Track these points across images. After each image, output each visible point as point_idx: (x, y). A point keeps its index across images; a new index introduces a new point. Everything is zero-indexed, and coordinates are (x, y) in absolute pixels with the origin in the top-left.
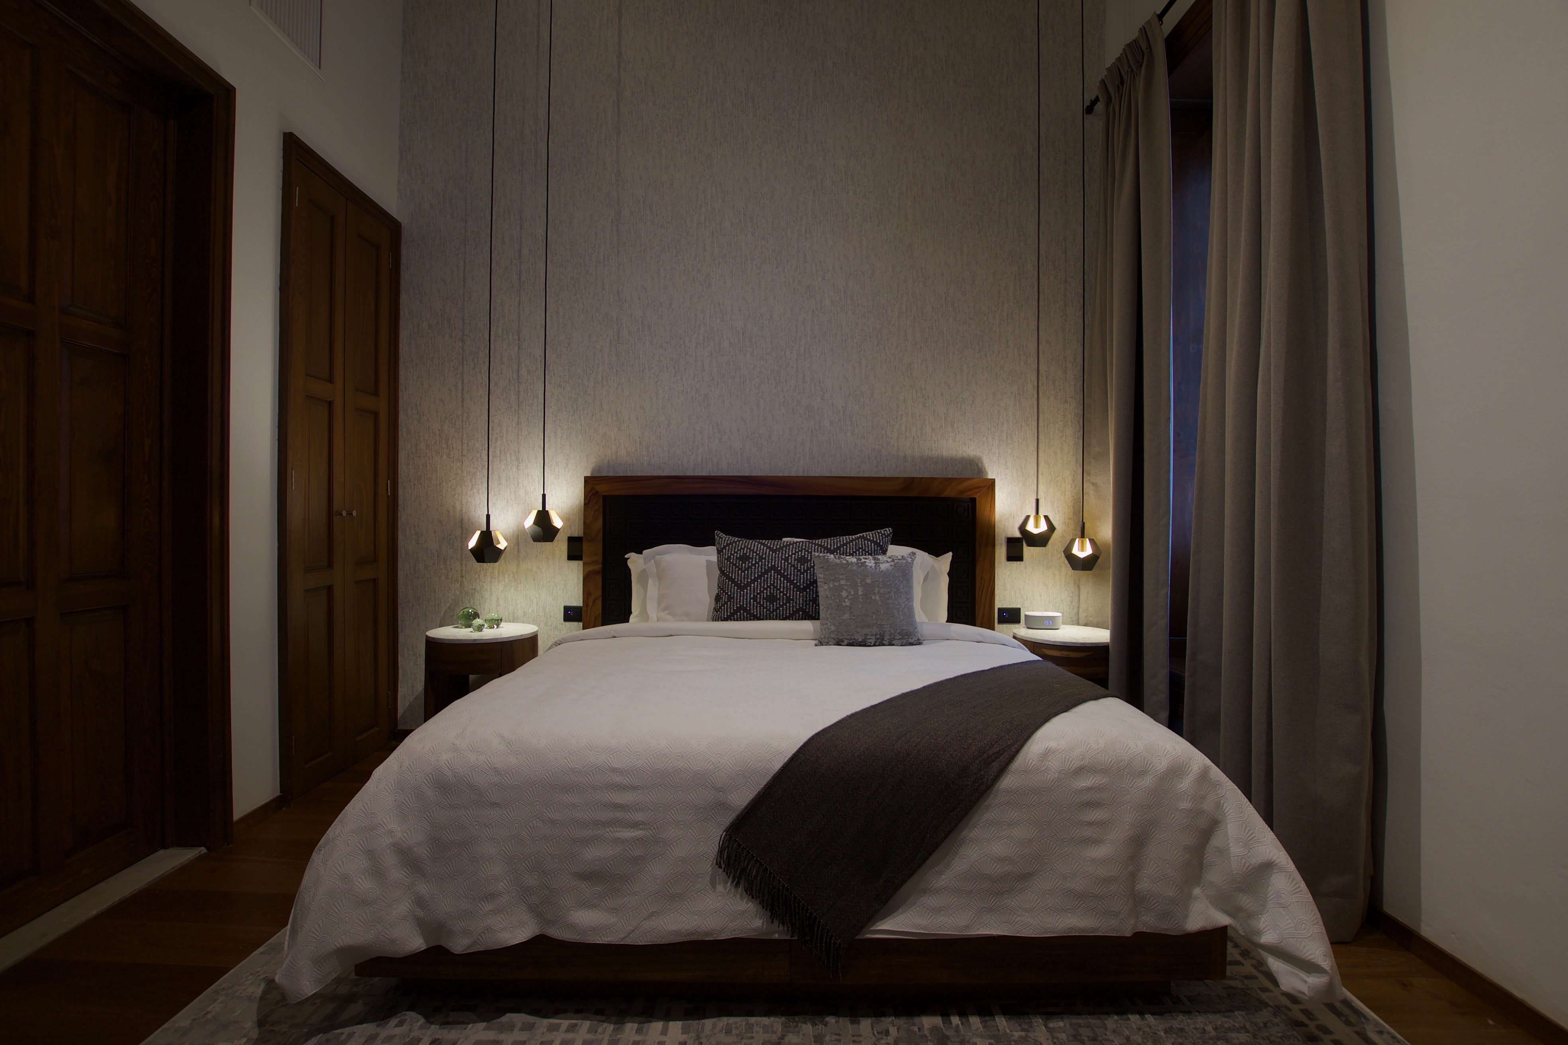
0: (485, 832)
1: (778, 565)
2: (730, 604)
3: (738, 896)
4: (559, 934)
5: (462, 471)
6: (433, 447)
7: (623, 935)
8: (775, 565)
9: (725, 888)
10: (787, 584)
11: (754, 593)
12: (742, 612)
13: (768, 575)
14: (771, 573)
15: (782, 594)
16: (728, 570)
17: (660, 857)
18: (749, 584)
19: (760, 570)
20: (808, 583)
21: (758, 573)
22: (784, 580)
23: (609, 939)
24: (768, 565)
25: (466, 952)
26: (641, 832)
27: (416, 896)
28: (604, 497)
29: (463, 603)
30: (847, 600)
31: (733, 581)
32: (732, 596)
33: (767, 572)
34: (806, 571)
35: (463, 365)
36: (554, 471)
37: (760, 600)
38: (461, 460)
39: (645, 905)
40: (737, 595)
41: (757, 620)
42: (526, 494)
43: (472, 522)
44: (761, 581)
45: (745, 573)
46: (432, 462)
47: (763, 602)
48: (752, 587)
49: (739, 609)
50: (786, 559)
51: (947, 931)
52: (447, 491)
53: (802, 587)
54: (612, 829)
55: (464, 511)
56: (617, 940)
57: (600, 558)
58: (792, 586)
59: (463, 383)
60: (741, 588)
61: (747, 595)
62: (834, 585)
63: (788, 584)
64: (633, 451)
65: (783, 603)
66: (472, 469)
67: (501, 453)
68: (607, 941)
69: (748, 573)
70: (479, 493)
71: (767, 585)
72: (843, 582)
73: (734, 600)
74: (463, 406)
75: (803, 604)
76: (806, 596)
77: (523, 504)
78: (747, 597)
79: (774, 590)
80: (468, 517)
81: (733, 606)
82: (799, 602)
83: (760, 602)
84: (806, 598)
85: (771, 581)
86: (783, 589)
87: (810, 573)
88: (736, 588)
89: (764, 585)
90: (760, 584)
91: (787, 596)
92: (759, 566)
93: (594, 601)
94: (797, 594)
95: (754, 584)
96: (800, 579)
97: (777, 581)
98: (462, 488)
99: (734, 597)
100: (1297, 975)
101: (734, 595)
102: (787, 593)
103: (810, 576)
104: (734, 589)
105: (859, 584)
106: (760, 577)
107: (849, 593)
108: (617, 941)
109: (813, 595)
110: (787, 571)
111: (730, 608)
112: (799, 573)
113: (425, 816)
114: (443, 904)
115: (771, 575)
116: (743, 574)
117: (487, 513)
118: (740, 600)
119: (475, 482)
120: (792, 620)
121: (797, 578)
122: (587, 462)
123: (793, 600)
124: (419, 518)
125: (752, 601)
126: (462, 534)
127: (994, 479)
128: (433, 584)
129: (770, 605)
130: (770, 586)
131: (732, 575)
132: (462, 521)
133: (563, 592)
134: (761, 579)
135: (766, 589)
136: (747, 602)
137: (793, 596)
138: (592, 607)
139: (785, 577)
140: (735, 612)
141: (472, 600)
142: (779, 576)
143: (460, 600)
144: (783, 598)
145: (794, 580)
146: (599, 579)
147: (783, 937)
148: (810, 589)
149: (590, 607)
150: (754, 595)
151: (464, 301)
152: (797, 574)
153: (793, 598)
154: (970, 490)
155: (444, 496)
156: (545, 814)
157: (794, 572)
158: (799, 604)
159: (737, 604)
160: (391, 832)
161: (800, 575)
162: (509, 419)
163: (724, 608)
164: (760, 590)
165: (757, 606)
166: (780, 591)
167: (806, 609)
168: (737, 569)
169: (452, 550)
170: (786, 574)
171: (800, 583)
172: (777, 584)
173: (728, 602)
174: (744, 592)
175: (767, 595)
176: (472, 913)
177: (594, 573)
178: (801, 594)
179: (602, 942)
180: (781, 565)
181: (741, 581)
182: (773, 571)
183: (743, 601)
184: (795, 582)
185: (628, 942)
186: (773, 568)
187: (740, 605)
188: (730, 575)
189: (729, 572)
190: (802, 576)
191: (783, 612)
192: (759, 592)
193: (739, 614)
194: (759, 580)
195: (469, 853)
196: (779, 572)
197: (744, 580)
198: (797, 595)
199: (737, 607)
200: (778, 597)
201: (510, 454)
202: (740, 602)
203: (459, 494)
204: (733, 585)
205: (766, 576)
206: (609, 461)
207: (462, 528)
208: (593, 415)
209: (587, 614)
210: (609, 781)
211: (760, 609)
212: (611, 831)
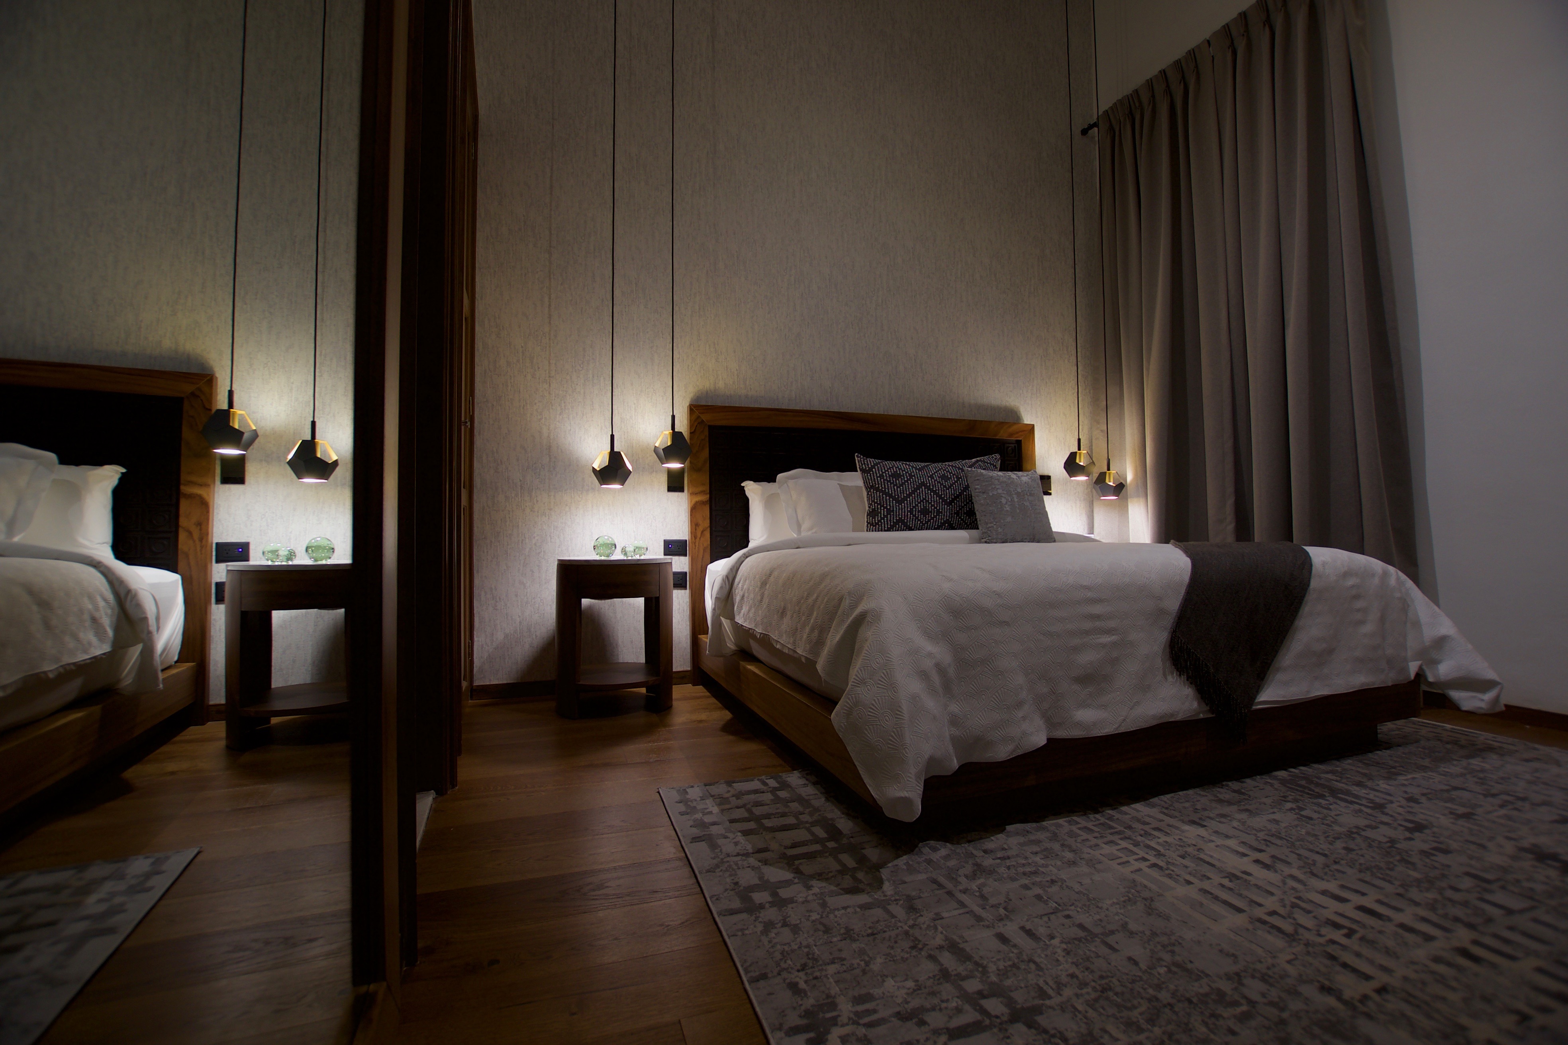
0: (1002, 648)
1: (926, 481)
2: (890, 517)
3: (1182, 683)
4: (1067, 733)
5: (550, 393)
6: (514, 365)
7: (1117, 726)
8: (924, 481)
9: (1173, 678)
10: (936, 498)
11: (910, 506)
12: (900, 524)
13: (920, 490)
14: (922, 488)
15: (933, 508)
16: (883, 486)
17: (1130, 657)
18: (905, 499)
19: (912, 486)
20: (953, 497)
21: (911, 488)
22: (934, 495)
23: (1106, 731)
24: (918, 482)
25: (1009, 758)
26: (1114, 637)
27: (950, 715)
28: (710, 427)
29: (551, 539)
30: (1007, 506)
31: (890, 496)
32: (892, 509)
33: (918, 487)
34: (950, 487)
35: (550, 279)
36: (651, 399)
37: (915, 513)
38: (548, 381)
39: (1128, 698)
40: (896, 508)
41: (909, 530)
42: (621, 421)
43: (561, 450)
44: (915, 496)
45: (900, 489)
46: (514, 382)
47: (918, 515)
48: (908, 501)
49: (898, 521)
50: (932, 477)
51: (1297, 697)
52: (532, 414)
53: (948, 501)
54: (1093, 637)
55: (552, 437)
56: (1112, 730)
57: (707, 488)
58: (941, 500)
59: (550, 298)
60: (899, 502)
61: (905, 508)
62: (993, 494)
63: (938, 498)
64: (731, 383)
65: (934, 515)
66: (561, 392)
67: (593, 377)
68: (1105, 733)
69: (903, 488)
70: (569, 419)
71: (921, 500)
72: (1000, 491)
73: (893, 513)
74: (550, 323)
75: (949, 517)
76: (952, 509)
77: (619, 432)
78: (905, 510)
79: (926, 504)
80: (557, 444)
81: (893, 518)
82: (947, 514)
83: (916, 514)
84: (952, 511)
85: (923, 496)
86: (934, 503)
87: (953, 488)
88: (894, 502)
89: (918, 499)
90: (915, 498)
91: (937, 509)
92: (911, 482)
93: (702, 532)
94: (945, 507)
95: (910, 498)
96: (947, 494)
97: (928, 496)
98: (549, 412)
99: (893, 510)
100: (1474, 697)
101: (893, 508)
102: (937, 506)
103: (954, 491)
104: (893, 503)
105: (1013, 493)
106: (913, 492)
107: (1007, 500)
108: (1113, 732)
109: (957, 508)
110: (935, 487)
111: (890, 521)
112: (945, 489)
113: (947, 639)
114: (977, 719)
115: (922, 490)
116: (899, 489)
117: (611, 433)
118: (899, 513)
119: (565, 406)
120: (941, 530)
121: (944, 493)
122: (686, 392)
123: (942, 513)
124: (498, 444)
125: (909, 513)
126: (550, 461)
127: (1034, 425)
128: (516, 518)
129: (923, 517)
130: (923, 500)
131: (888, 490)
132: (549, 448)
133: (663, 525)
134: (915, 494)
135: (920, 503)
136: (905, 514)
137: (942, 509)
138: (700, 538)
139: (935, 492)
140: (895, 524)
141: (562, 535)
142: (929, 491)
143: (548, 536)
144: (934, 511)
145: (942, 495)
146: (707, 510)
147: (1207, 716)
148: (954, 503)
149: (698, 539)
150: (910, 508)
151: (551, 210)
152: (944, 490)
153: (942, 511)
154: (1017, 433)
155: (528, 419)
156: (1044, 628)
157: (941, 487)
158: (947, 516)
159: (896, 517)
160: (930, 655)
161: (946, 490)
162: (603, 341)
163: (884, 522)
164: (915, 504)
165: (913, 519)
166: (932, 505)
167: (951, 521)
168: (892, 485)
169: (538, 479)
170: (934, 489)
171: (947, 497)
172: (929, 498)
173: (887, 515)
174: (902, 506)
175: (921, 508)
176: (1008, 721)
177: (703, 503)
178: (948, 508)
179: (1101, 735)
180: (929, 481)
181: (898, 495)
182: (923, 487)
183: (902, 514)
184: (943, 496)
185: (1122, 730)
186: (923, 484)
187: (899, 517)
188: (887, 491)
189: (885, 488)
190: (948, 491)
191: (933, 524)
192: (914, 505)
193: (897, 526)
194: (913, 495)
195: (992, 669)
196: (929, 489)
197: (901, 495)
198: (945, 509)
199: (896, 520)
200: (930, 510)
201: (604, 379)
202: (899, 515)
203: (545, 418)
204: (891, 499)
205: (918, 491)
206: (707, 391)
207: (550, 456)
208: (691, 345)
209: (695, 546)
210: (1083, 596)
211: (915, 521)
212: (1093, 639)
